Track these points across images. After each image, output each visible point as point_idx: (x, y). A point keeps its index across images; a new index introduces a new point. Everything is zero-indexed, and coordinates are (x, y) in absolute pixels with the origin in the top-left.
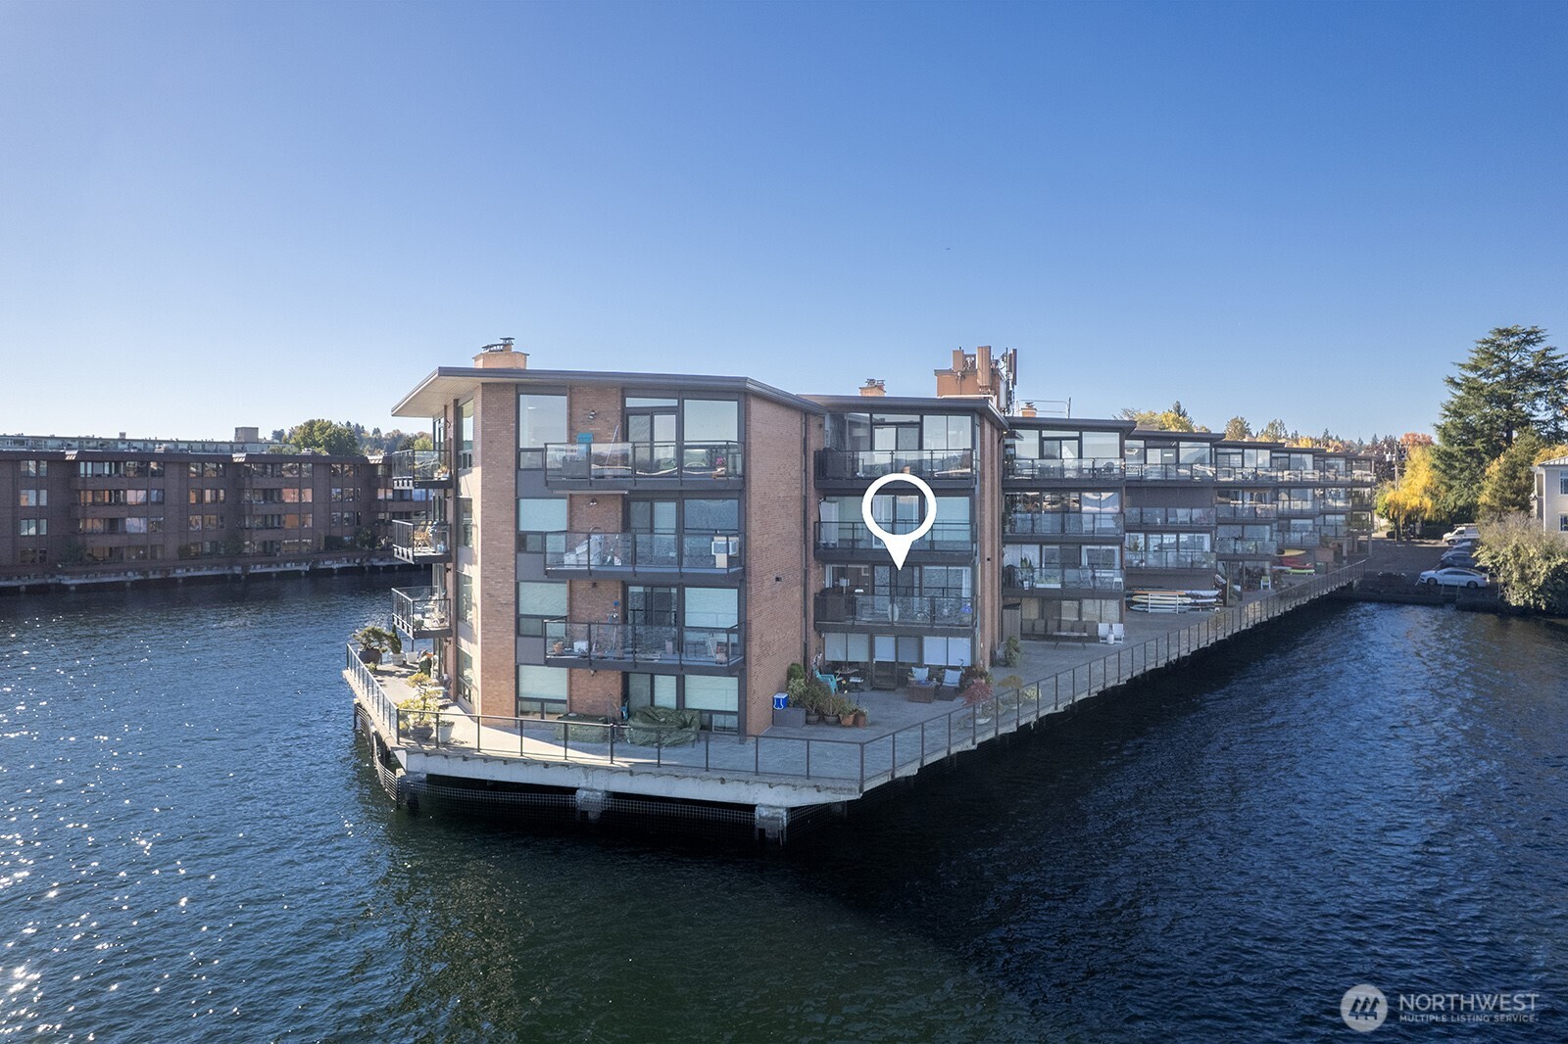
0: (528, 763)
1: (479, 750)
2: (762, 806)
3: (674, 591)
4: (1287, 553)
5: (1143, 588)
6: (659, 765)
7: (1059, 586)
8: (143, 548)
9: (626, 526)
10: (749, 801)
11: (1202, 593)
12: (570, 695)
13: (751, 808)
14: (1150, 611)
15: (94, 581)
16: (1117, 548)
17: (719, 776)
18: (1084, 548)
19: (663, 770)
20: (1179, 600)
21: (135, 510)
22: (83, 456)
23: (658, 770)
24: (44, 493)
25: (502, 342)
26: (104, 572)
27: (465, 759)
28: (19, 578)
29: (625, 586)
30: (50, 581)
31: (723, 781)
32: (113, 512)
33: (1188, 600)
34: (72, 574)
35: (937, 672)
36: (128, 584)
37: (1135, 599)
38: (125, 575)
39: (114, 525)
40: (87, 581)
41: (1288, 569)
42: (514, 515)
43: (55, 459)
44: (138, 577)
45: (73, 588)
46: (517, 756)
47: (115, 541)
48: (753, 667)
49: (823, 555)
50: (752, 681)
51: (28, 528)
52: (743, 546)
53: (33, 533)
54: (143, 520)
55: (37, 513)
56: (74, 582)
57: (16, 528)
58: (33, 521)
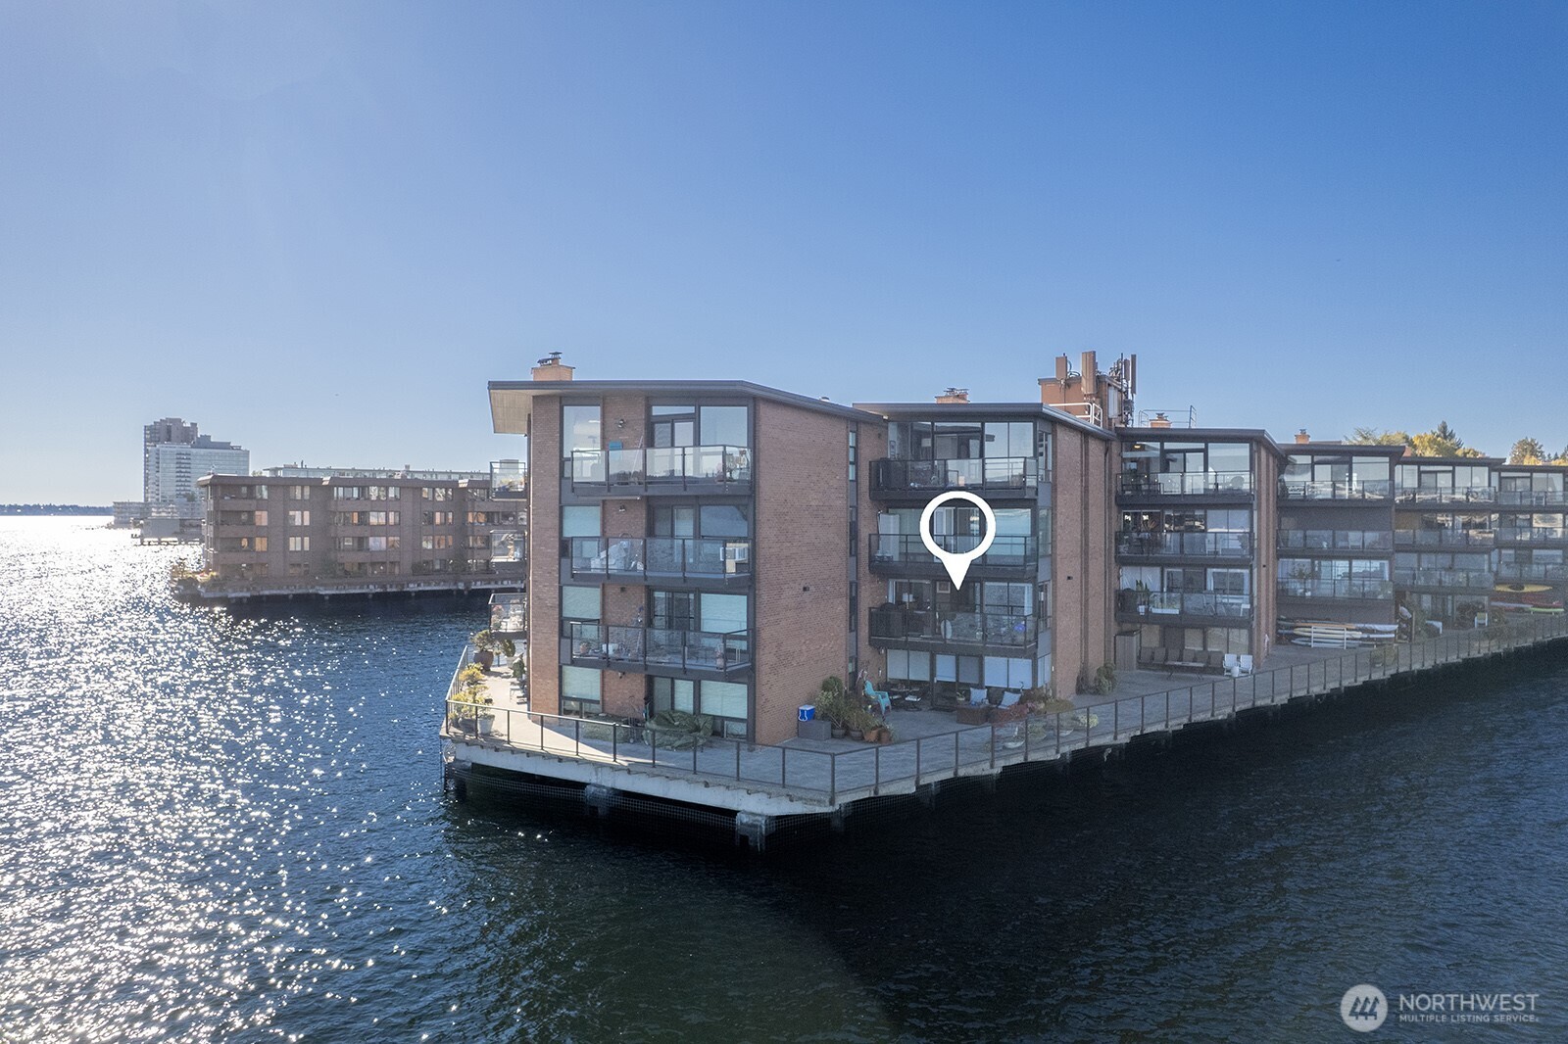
0: (546, 756)
1: (509, 742)
2: (745, 812)
3: (692, 596)
4: (1527, 589)
5: (1306, 619)
6: (654, 765)
7: (1177, 612)
8: (383, 563)
9: (651, 532)
10: (734, 807)
11: (1377, 627)
12: (603, 696)
13: (733, 813)
14: (1313, 645)
15: (343, 592)
16: (1246, 572)
17: (702, 779)
18: (1210, 571)
19: (656, 771)
20: (1347, 634)
21: (377, 531)
22: (337, 482)
23: (653, 771)
24: (307, 514)
25: (550, 356)
26: (350, 584)
27: (497, 750)
28: (288, 588)
29: (650, 591)
30: (310, 591)
31: (707, 785)
32: (359, 531)
33: (1359, 635)
34: (325, 586)
35: (994, 695)
36: (371, 596)
37: (1297, 631)
38: (368, 587)
39: (361, 541)
40: (338, 592)
41: (1529, 607)
42: (557, 521)
43: (315, 484)
44: (378, 590)
45: (327, 598)
46: (538, 749)
47: (361, 557)
48: (764, 676)
49: (882, 569)
50: (763, 690)
51: (295, 544)
52: (753, 552)
53: (299, 549)
54: (384, 539)
55: (302, 531)
56: (327, 592)
57: (286, 544)
58: (298, 539)
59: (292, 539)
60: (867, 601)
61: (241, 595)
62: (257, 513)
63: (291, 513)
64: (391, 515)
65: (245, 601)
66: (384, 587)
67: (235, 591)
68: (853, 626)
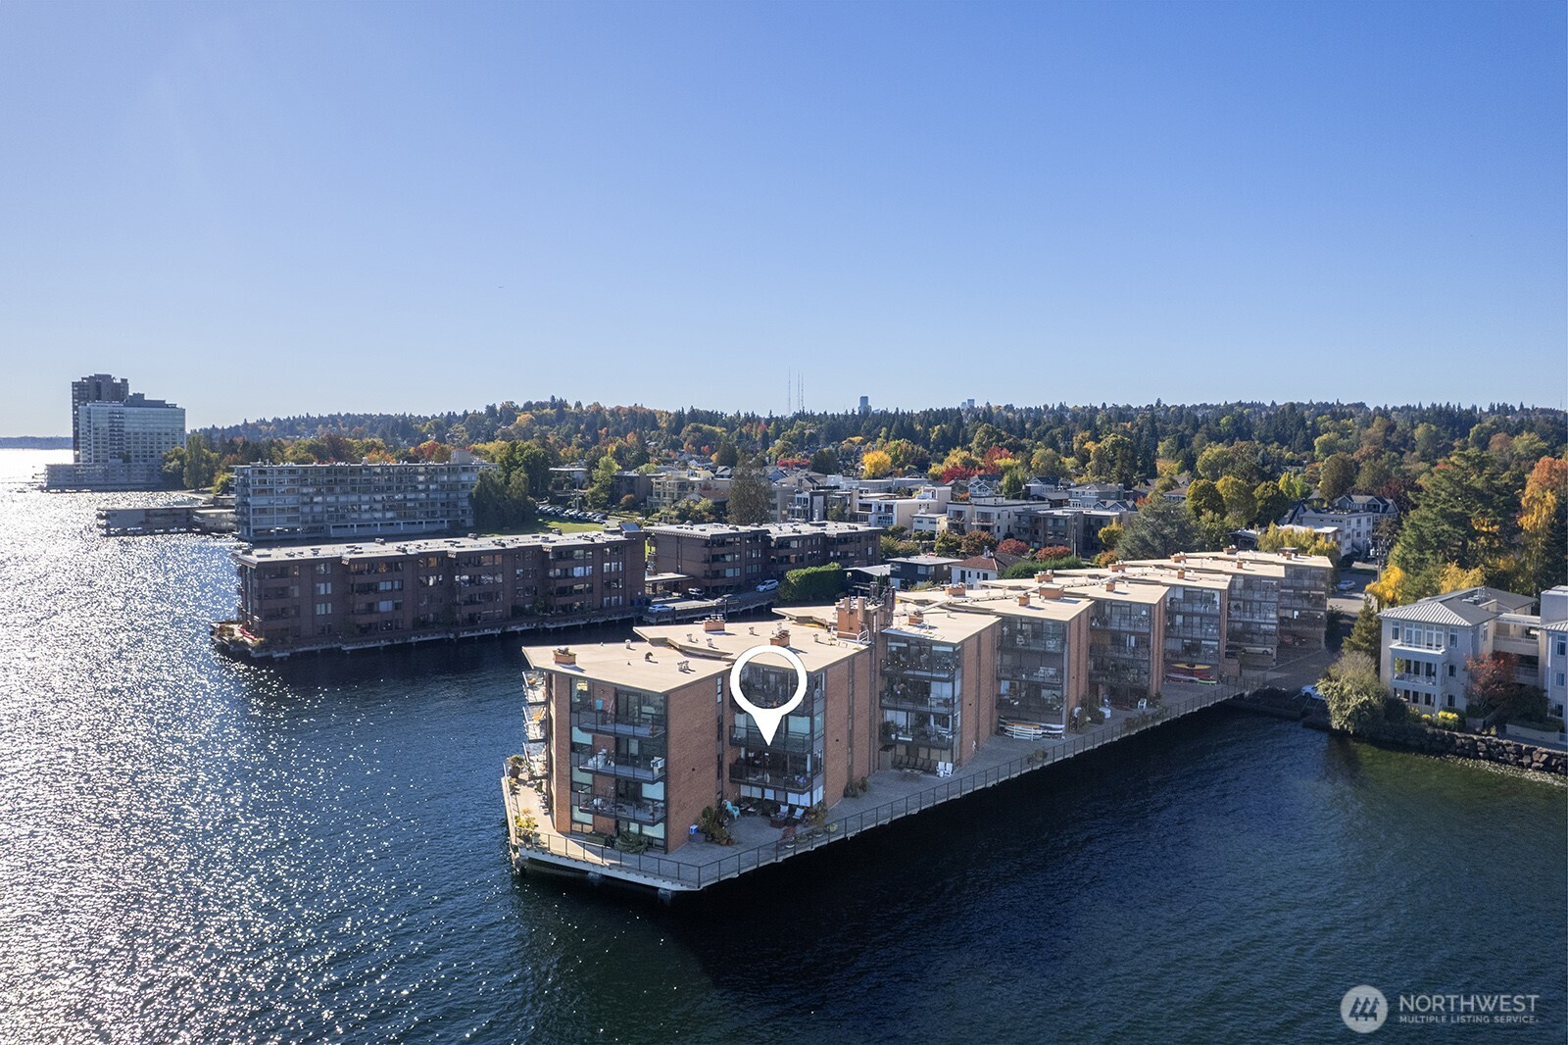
0: (570, 857)
1: (549, 847)
2: (662, 888)
3: (638, 784)
8: (390, 622)
9: (617, 749)
10: (656, 885)
12: (594, 823)
13: (657, 888)
14: (1015, 736)
15: (361, 648)
19: (622, 868)
21: (385, 595)
22: (353, 561)
23: (620, 868)
24: (329, 585)
26: (367, 640)
27: (543, 852)
28: (317, 645)
30: (334, 647)
31: (646, 875)
32: (371, 597)
34: (347, 642)
35: (792, 809)
36: (382, 649)
38: (380, 642)
39: (371, 606)
40: (357, 647)
43: (336, 562)
44: (388, 643)
45: (349, 652)
46: (565, 853)
47: (372, 618)
48: (672, 817)
49: (735, 743)
50: (672, 825)
51: (321, 609)
52: (666, 762)
53: (323, 613)
54: (390, 602)
55: (325, 599)
56: (349, 648)
57: (314, 610)
58: (323, 605)
59: (319, 606)
60: (728, 761)
61: (283, 654)
62: (292, 587)
63: (318, 585)
64: (396, 583)
65: (286, 659)
66: (392, 641)
67: (278, 652)
68: (720, 775)
